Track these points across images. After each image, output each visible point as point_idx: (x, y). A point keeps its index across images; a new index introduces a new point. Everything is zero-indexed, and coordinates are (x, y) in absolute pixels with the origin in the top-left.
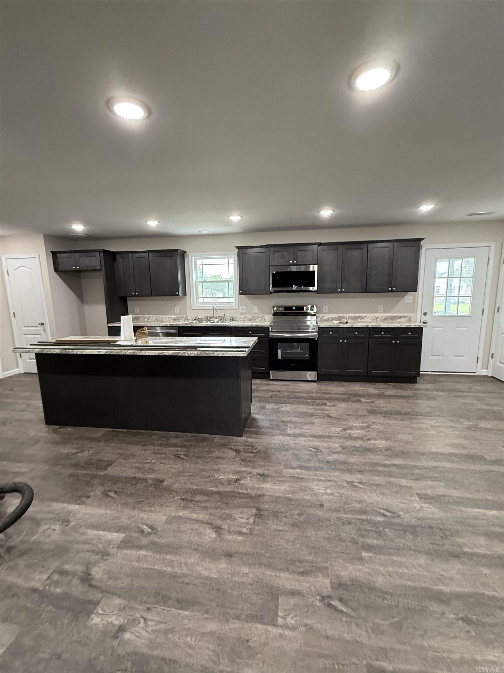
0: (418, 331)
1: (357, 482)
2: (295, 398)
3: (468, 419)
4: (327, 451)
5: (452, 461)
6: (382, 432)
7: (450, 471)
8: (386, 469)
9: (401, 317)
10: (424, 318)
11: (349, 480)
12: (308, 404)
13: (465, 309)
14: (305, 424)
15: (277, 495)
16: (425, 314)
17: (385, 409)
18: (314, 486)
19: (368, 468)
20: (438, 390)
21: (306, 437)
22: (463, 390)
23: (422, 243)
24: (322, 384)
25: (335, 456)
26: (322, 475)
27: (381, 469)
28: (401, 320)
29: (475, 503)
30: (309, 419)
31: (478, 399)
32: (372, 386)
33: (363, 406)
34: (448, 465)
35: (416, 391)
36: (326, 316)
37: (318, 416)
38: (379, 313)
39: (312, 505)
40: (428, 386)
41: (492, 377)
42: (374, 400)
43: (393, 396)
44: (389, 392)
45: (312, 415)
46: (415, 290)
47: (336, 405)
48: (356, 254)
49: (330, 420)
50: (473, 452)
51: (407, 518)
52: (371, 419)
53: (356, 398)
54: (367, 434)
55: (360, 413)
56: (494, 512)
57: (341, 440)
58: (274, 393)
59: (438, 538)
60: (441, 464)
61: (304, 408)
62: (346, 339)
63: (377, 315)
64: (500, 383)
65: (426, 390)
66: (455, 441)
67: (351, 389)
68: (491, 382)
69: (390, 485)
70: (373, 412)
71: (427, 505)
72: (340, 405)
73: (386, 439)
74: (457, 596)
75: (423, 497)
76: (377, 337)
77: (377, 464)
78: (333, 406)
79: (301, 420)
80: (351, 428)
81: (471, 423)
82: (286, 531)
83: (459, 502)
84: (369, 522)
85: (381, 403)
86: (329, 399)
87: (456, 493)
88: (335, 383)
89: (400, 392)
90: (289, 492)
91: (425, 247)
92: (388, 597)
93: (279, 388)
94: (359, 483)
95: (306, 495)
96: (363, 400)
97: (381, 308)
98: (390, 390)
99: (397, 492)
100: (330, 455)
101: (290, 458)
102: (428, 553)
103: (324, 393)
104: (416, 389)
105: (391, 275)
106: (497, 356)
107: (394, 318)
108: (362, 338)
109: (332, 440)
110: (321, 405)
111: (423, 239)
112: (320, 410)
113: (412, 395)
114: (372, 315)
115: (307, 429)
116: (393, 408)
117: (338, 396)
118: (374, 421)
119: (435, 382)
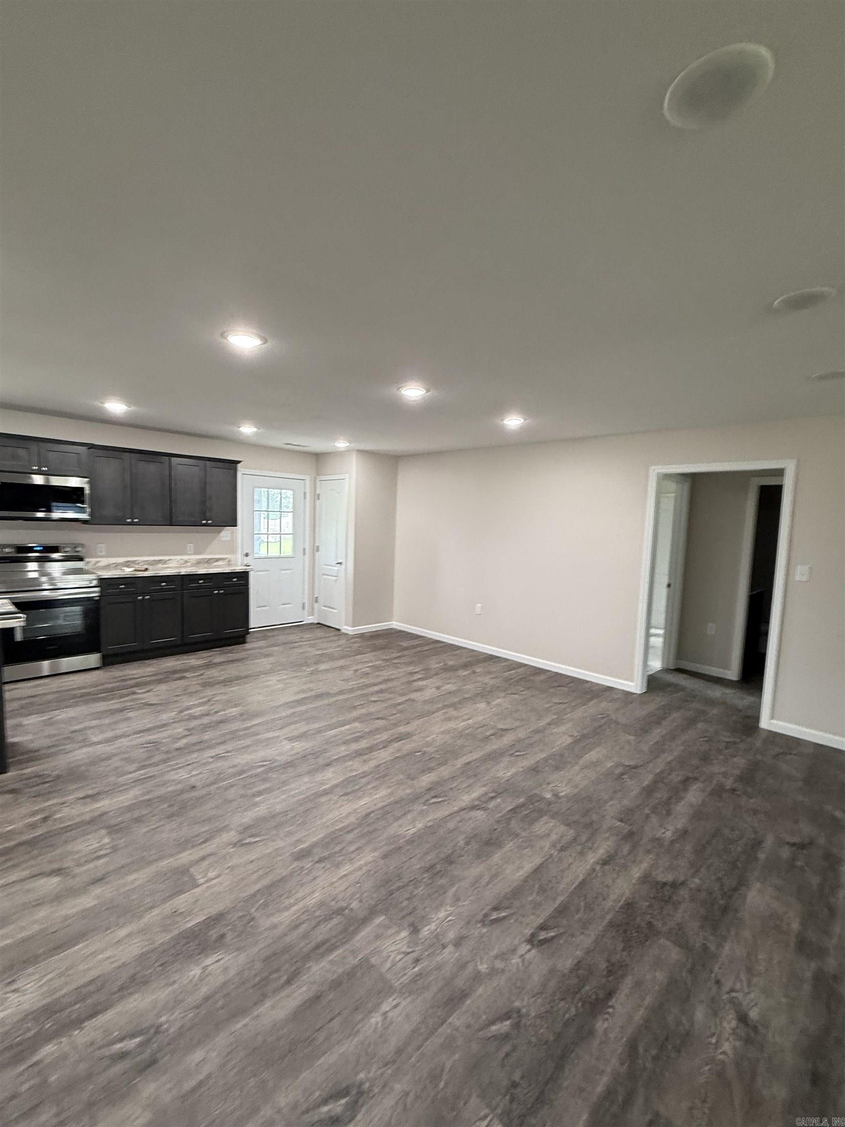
0: (244, 576)
1: (224, 753)
2: (75, 697)
3: (308, 666)
4: (170, 739)
5: (305, 704)
6: (229, 701)
7: (306, 711)
8: (247, 732)
9: (218, 560)
10: (247, 560)
11: (213, 755)
12: (104, 699)
13: (288, 549)
14: (115, 723)
15: (126, 804)
16: (247, 555)
17: (222, 678)
18: (173, 776)
19: (228, 737)
20: (273, 646)
21: (129, 736)
22: (297, 640)
23: (239, 465)
24: (113, 669)
25: (185, 741)
26: (177, 764)
27: (242, 733)
28: (220, 563)
29: (331, 727)
30: (118, 717)
31: (312, 646)
32: (193, 656)
33: (192, 681)
34: (303, 708)
35: (249, 652)
36: (104, 561)
37: (132, 709)
38: (189, 554)
39: (182, 792)
40: (262, 643)
41: (318, 624)
42: (203, 671)
43: (223, 662)
44: (218, 659)
45: (121, 710)
46: (235, 525)
47: (152, 689)
48: (152, 468)
49: (153, 708)
50: (319, 691)
51: (282, 759)
52: (209, 692)
53: (177, 675)
54: (212, 708)
55: (192, 689)
56: (347, 727)
57: (182, 724)
58: (24, 702)
59: (313, 760)
60: (297, 709)
61: (101, 706)
62: (147, 594)
63: (186, 557)
64: (325, 628)
65: (261, 648)
66: (304, 687)
67: (162, 666)
68: (318, 628)
69: (259, 742)
70: (206, 685)
71: (297, 743)
72: (158, 688)
73: (236, 706)
74: (336, 786)
75: (290, 739)
76: (194, 588)
77: (237, 731)
78: (148, 691)
79: (107, 721)
80: (188, 708)
81: (312, 669)
82: (163, 825)
83: (319, 731)
84: (251, 776)
85: (214, 673)
86: (137, 685)
87: (316, 726)
88: (136, 664)
89: (231, 656)
90: (143, 794)
91: (241, 471)
92: (289, 812)
93: (30, 692)
94: (226, 752)
95: (167, 787)
96: (187, 675)
97: (190, 547)
98: (217, 656)
99: (267, 745)
100: (175, 743)
101: (118, 764)
102: (309, 772)
103: (124, 680)
104: (249, 650)
105: (204, 502)
106: (321, 600)
107: (209, 561)
108: (173, 590)
109: (170, 728)
110: (127, 695)
111: (239, 462)
112: (130, 701)
113: (246, 656)
114: (179, 557)
115: (123, 728)
116: (230, 674)
117: (148, 679)
118: (215, 692)
119: (265, 638)
